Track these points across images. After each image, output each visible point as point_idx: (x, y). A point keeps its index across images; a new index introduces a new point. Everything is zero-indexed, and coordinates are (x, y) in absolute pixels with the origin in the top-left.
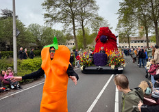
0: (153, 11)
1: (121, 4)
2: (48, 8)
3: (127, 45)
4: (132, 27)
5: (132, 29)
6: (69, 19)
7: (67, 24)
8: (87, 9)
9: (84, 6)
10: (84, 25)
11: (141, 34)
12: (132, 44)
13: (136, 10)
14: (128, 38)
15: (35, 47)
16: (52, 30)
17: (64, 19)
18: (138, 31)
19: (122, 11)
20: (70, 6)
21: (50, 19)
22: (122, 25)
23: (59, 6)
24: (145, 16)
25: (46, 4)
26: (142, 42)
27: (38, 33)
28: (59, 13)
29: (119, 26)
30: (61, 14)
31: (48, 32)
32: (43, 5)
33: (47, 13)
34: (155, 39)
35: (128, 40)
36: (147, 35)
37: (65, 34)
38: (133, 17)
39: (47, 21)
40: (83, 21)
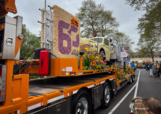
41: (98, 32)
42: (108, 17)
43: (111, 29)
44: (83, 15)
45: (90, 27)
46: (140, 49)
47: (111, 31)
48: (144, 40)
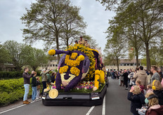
0: (144, 31)
1: (111, 22)
2: (29, 23)
3: (116, 68)
4: (121, 48)
5: (122, 51)
6: (52, 36)
7: (49, 43)
8: (73, 26)
9: (70, 22)
10: (69, 43)
11: (131, 56)
12: (121, 67)
13: (126, 29)
14: (118, 60)
15: (12, 68)
16: (32, 49)
17: (47, 36)
18: (127, 53)
19: (112, 29)
20: (54, 21)
21: (30, 35)
22: (111, 45)
23: (40, 21)
24: (135, 36)
25: (26, 18)
26: (132, 65)
27: (15, 51)
28: (41, 29)
29: (107, 47)
30: (43, 31)
31: (27, 50)
32: (22, 19)
33: (27, 28)
34: (145, 62)
35: (117, 62)
36: (137, 57)
37: (47, 54)
38: (123, 37)
39: (26, 38)
40: (68, 39)
41: (61, 32)
42: (74, 14)
43: (77, 30)
44: (42, 7)
45: (51, 24)
46: (106, 56)
47: (77, 33)
48: (111, 46)
